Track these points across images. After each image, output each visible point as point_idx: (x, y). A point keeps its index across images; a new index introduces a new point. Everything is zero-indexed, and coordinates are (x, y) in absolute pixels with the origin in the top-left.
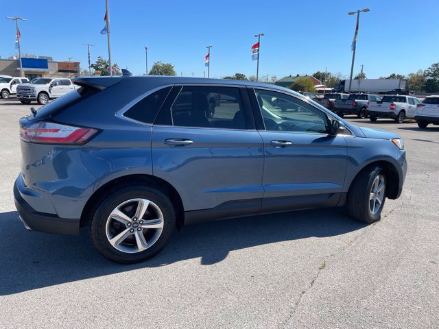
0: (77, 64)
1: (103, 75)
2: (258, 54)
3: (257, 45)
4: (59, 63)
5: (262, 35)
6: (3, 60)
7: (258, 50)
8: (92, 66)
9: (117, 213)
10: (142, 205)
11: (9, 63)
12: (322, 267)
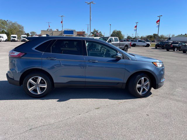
0: (84, 32)
1: (95, 36)
2: (159, 25)
3: (159, 21)
4: (77, 32)
5: (161, 16)
6: (59, 31)
7: (159, 23)
8: (92, 33)
9: (31, 80)
10: (39, 79)
11: (61, 32)
12: (97, 109)
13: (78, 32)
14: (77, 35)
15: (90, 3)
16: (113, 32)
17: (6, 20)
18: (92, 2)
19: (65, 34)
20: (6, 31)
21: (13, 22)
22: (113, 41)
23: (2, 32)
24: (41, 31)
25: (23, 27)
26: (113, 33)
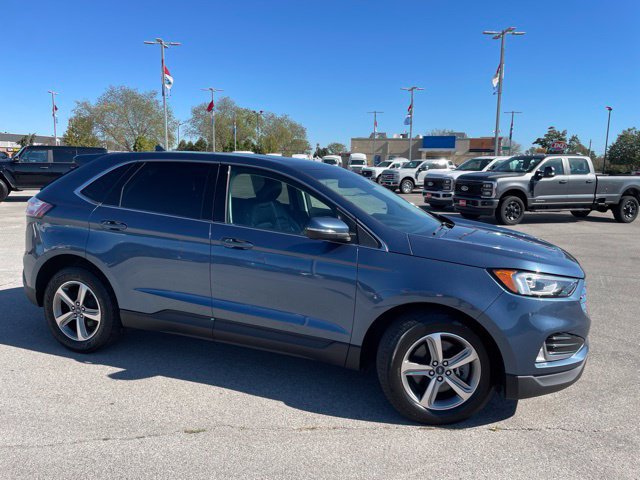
9: (61, 293)
10: (81, 289)
11: (413, 143)
12: (192, 432)
13: (472, 141)
14: (471, 150)
15: (503, 33)
16: (621, 137)
17: (258, 112)
18: (510, 30)
19: (424, 147)
20: (255, 143)
21: (279, 116)
22: (562, 173)
23: (245, 145)
24: (353, 139)
25: (303, 131)
26: (618, 141)
